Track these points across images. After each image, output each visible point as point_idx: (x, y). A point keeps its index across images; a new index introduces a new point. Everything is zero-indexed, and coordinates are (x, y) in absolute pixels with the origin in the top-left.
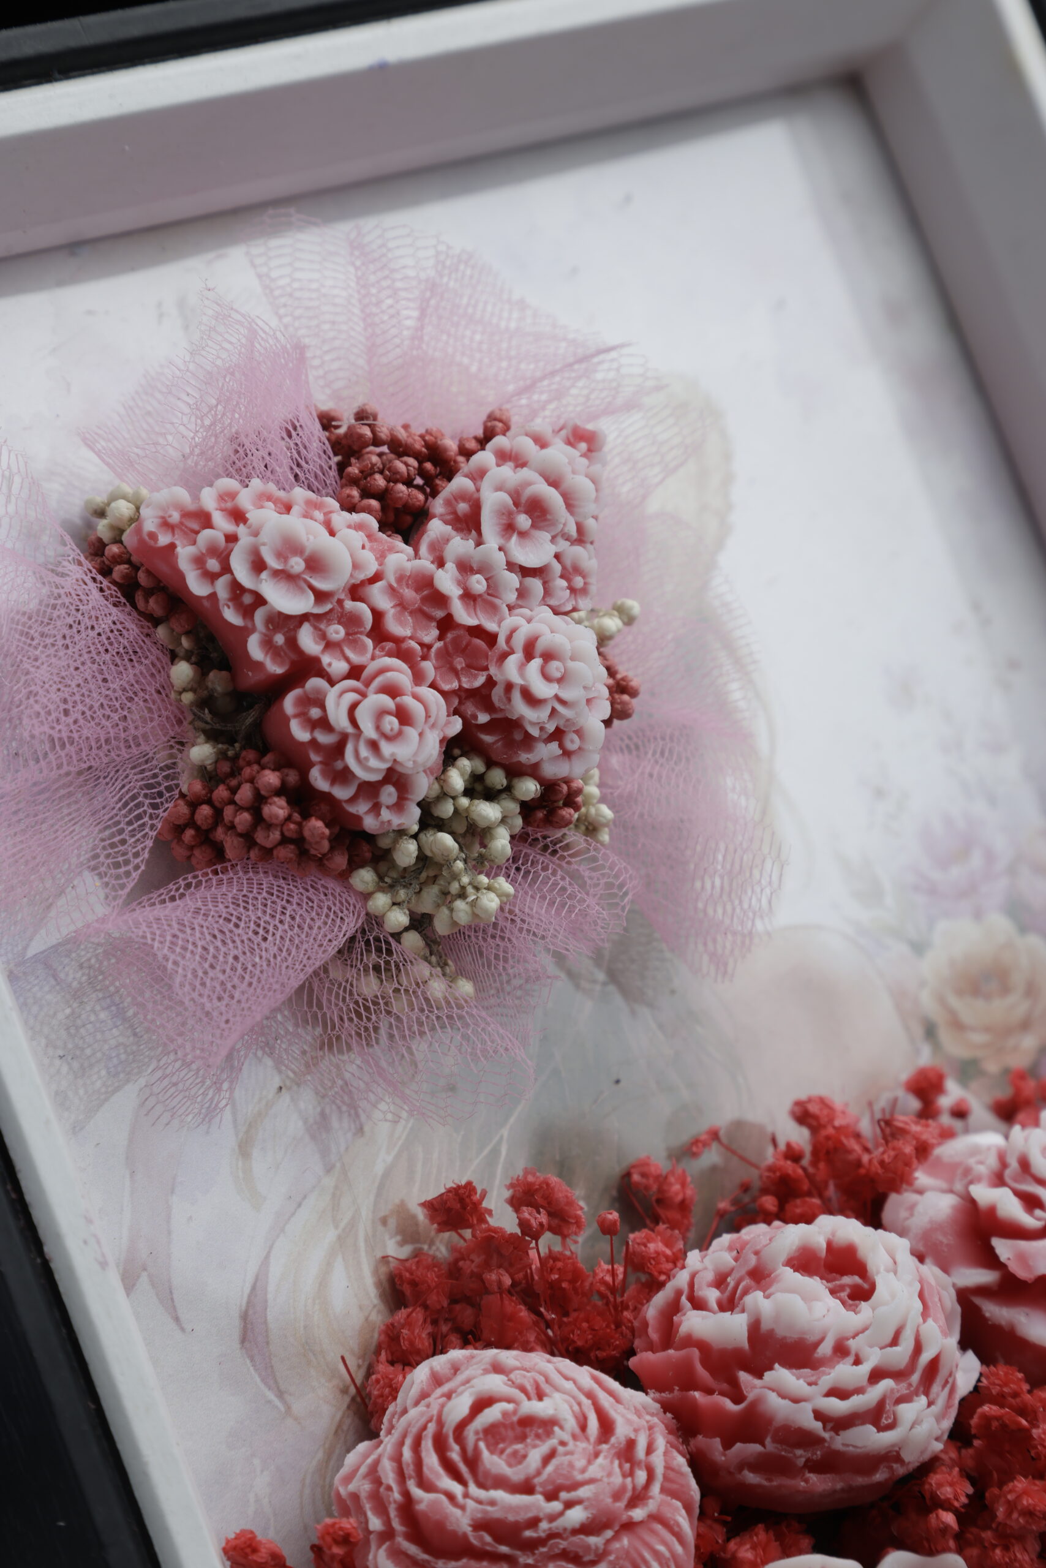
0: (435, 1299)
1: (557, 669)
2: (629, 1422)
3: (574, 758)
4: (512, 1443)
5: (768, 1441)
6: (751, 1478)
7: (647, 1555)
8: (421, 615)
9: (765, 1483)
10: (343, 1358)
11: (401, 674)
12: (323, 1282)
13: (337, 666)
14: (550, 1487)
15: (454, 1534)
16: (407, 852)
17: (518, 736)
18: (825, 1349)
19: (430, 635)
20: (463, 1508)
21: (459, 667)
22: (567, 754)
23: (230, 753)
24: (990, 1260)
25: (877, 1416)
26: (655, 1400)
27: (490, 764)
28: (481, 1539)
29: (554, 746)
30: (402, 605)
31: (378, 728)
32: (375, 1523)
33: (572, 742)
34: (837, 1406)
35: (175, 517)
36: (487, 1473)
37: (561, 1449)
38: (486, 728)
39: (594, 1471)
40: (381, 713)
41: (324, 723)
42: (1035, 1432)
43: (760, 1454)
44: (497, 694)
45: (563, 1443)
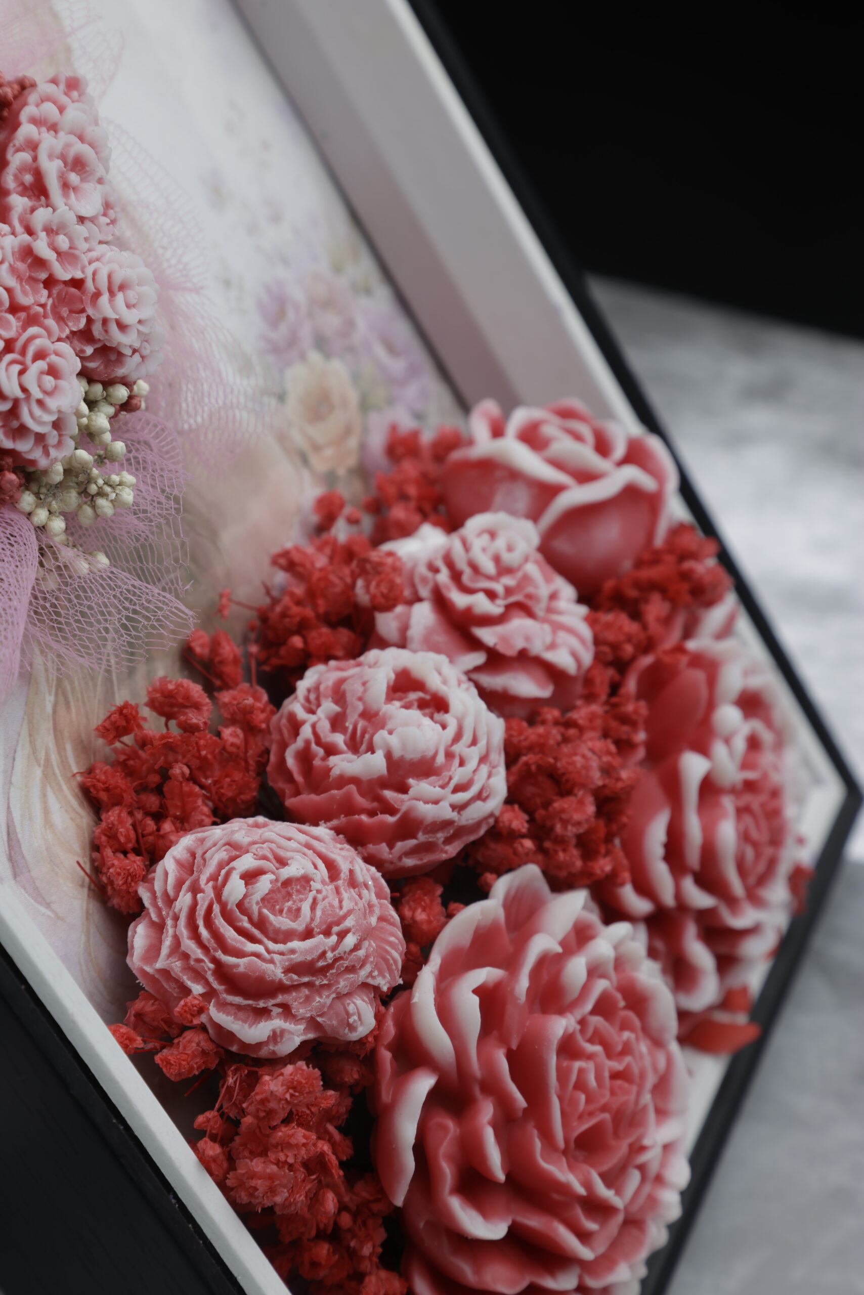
0: (129, 797)
1: (133, 296)
3: (145, 359)
4: (285, 903)
5: (420, 835)
6: (409, 862)
8: (33, 281)
9: (419, 863)
11: (41, 338)
12: (46, 811)
14: (324, 927)
15: (273, 981)
16: (58, 472)
17: (114, 357)
18: (441, 759)
20: (272, 961)
21: (65, 315)
24: (475, 644)
25: (483, 793)
26: (327, 828)
28: (291, 979)
29: (136, 357)
30: (20, 278)
31: (41, 388)
32: (197, 989)
34: (462, 797)
36: (277, 931)
37: (319, 896)
38: (91, 357)
39: (347, 905)
40: (41, 376)
42: (559, 765)
43: (414, 845)
44: (97, 330)
45: (319, 891)
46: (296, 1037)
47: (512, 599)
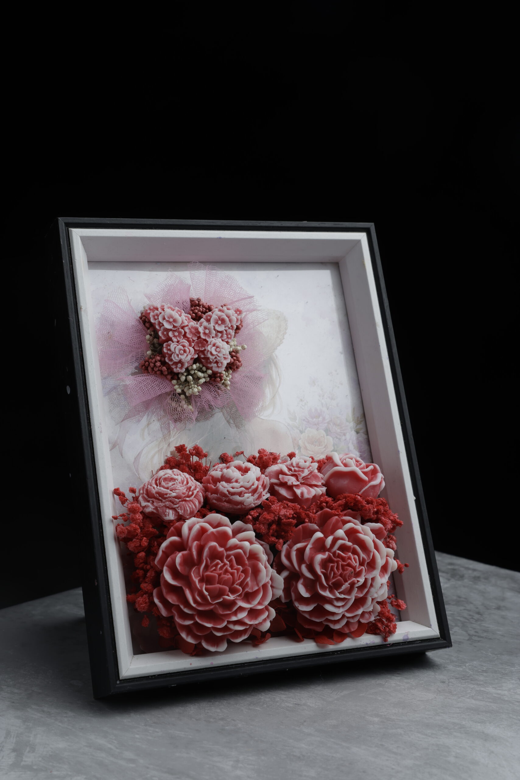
1: (218, 350)
2: (191, 484)
3: (220, 368)
4: (168, 481)
5: (218, 494)
6: (214, 501)
7: (187, 506)
8: (194, 334)
10: (152, 471)
11: (186, 343)
12: (153, 457)
13: (175, 340)
14: (171, 489)
15: (152, 493)
16: (183, 378)
17: (209, 361)
18: (233, 480)
19: (195, 339)
20: (156, 490)
21: (200, 346)
22: (218, 367)
23: (155, 354)
24: (278, 478)
25: (240, 494)
26: (202, 485)
27: (203, 366)
28: (157, 495)
29: (215, 365)
30: (191, 332)
31: (179, 352)
33: (220, 365)
34: (232, 490)
35: (152, 308)
37: (176, 484)
38: (203, 358)
39: (180, 488)
40: (180, 350)
41: (170, 350)
42: (272, 506)
43: (217, 497)
44: (206, 352)
45: (177, 483)
46: (150, 509)
47: (295, 473)
